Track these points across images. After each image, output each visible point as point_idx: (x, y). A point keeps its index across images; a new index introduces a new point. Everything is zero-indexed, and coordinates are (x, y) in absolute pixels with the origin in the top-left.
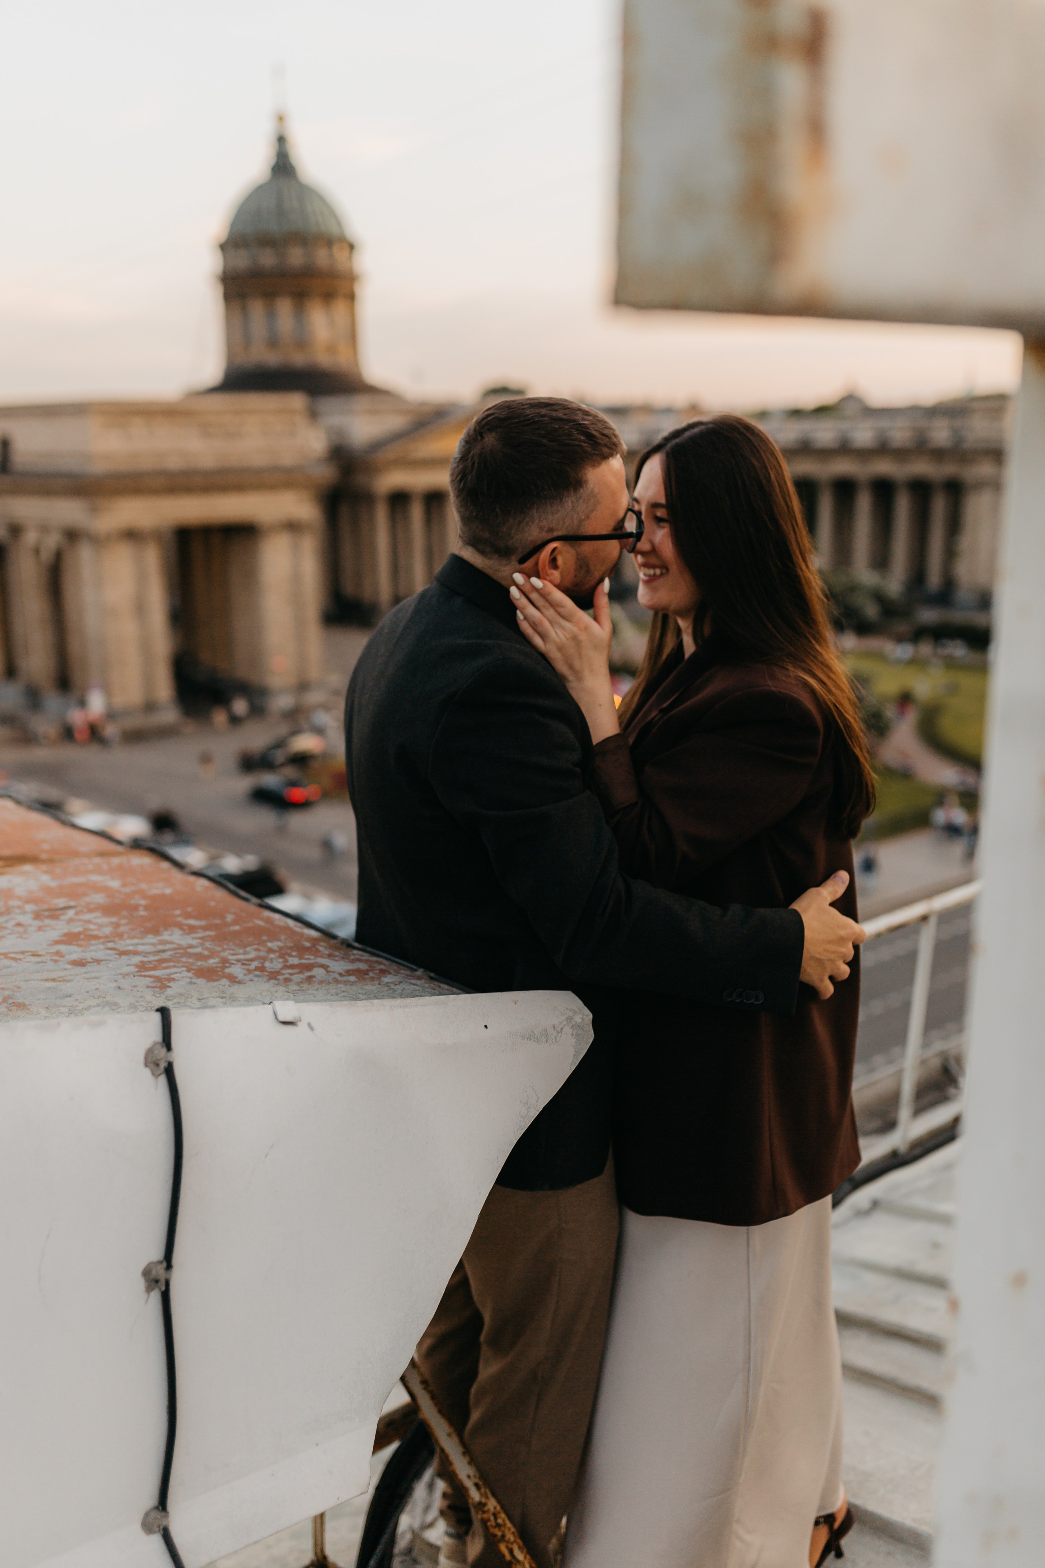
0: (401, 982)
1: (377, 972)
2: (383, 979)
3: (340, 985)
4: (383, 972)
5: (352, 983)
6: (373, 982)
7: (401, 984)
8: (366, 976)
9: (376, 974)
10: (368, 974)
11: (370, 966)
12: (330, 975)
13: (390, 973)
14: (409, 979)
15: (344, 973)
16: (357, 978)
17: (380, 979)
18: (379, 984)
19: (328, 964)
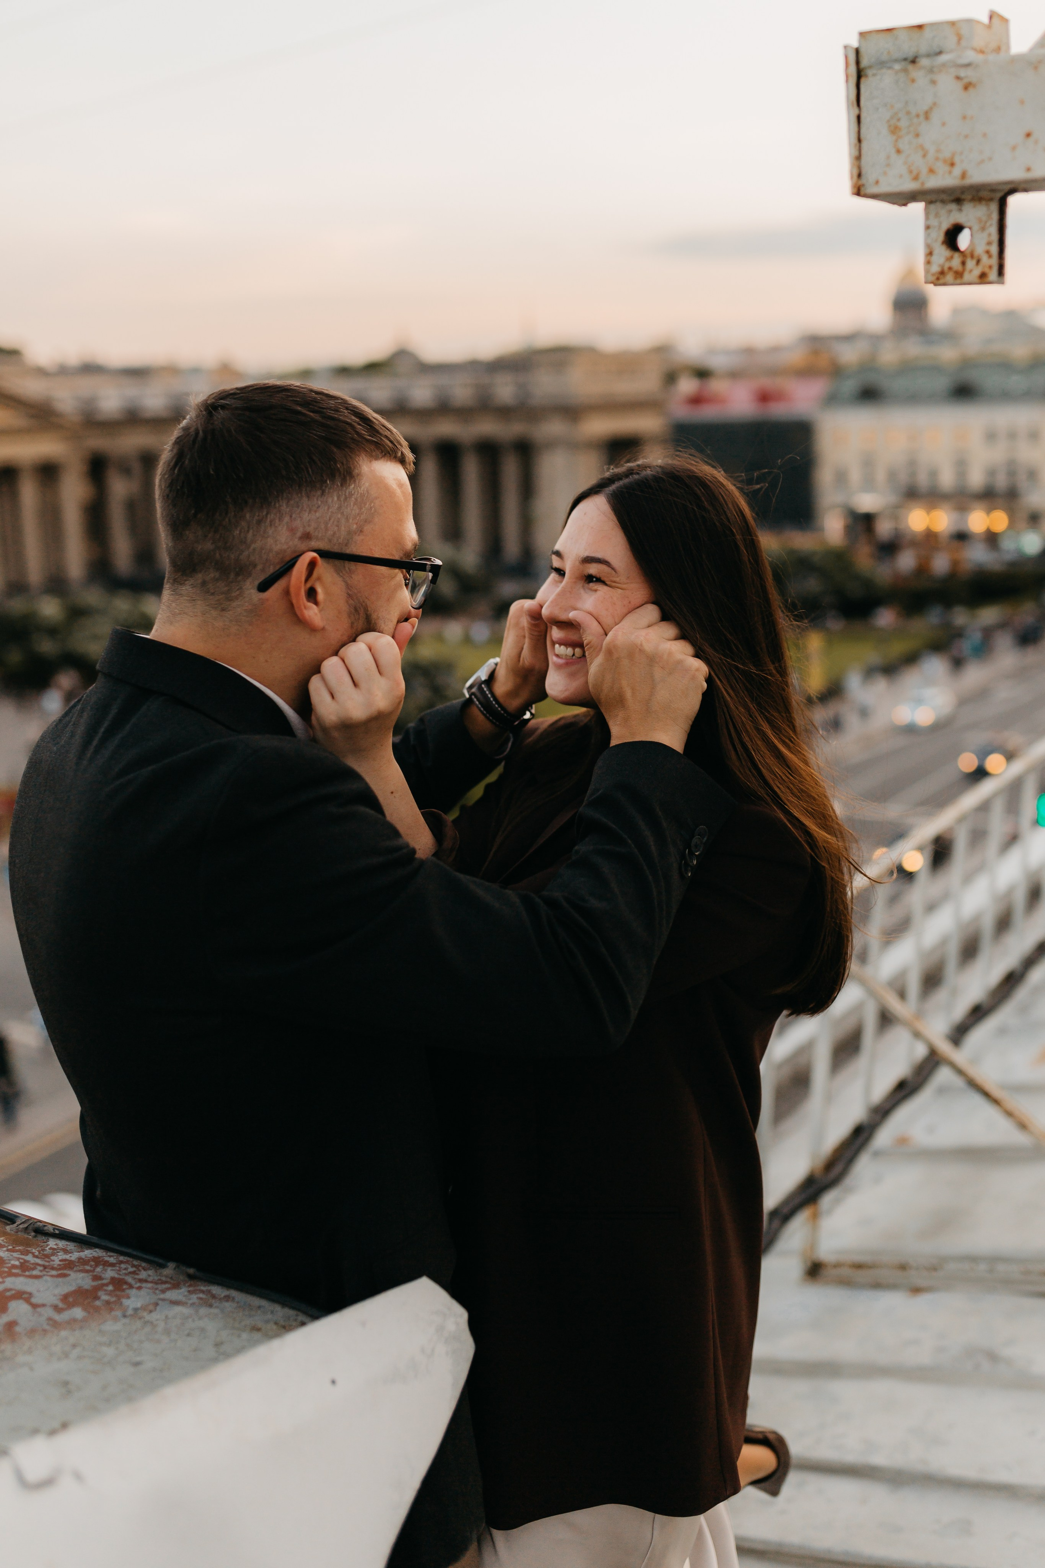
0: (157, 1304)
1: (110, 1288)
2: (126, 1302)
3: (63, 1333)
4: (119, 1284)
5: (81, 1324)
6: (113, 1313)
7: (158, 1308)
8: (98, 1303)
9: (110, 1293)
10: (97, 1298)
11: (96, 1278)
12: (40, 1315)
13: (131, 1287)
14: (163, 1291)
15: (61, 1305)
16: (85, 1309)
17: (121, 1303)
18: (125, 1316)
19: (28, 1289)
